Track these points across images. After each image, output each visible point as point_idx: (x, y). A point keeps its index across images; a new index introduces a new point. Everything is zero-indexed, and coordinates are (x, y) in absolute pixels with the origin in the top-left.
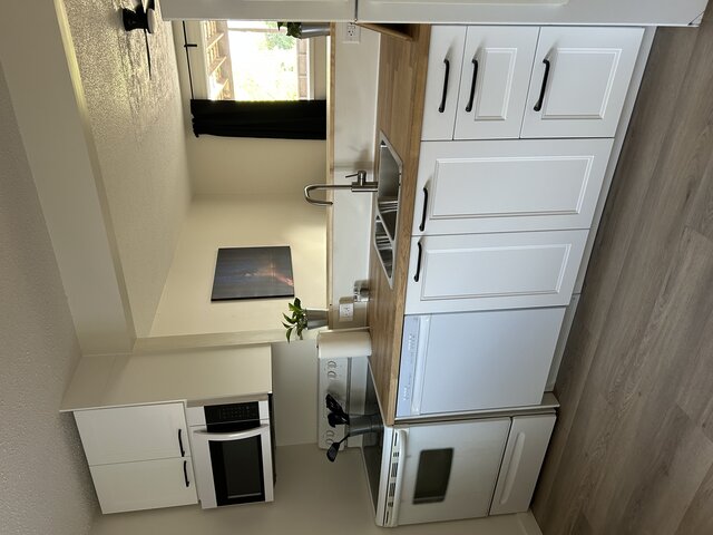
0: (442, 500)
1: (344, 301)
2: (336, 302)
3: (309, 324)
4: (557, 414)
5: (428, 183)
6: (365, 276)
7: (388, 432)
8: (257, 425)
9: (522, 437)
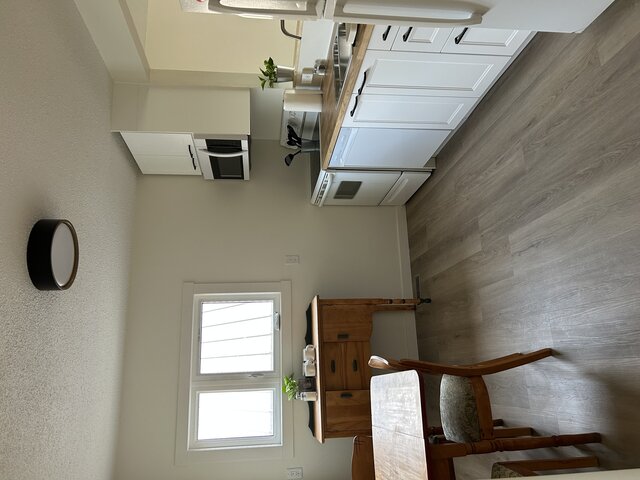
0: (351, 198)
1: (306, 71)
2: (300, 70)
3: (279, 79)
4: (432, 173)
5: (368, 70)
6: (325, 58)
7: (322, 173)
8: (240, 150)
9: (407, 181)
